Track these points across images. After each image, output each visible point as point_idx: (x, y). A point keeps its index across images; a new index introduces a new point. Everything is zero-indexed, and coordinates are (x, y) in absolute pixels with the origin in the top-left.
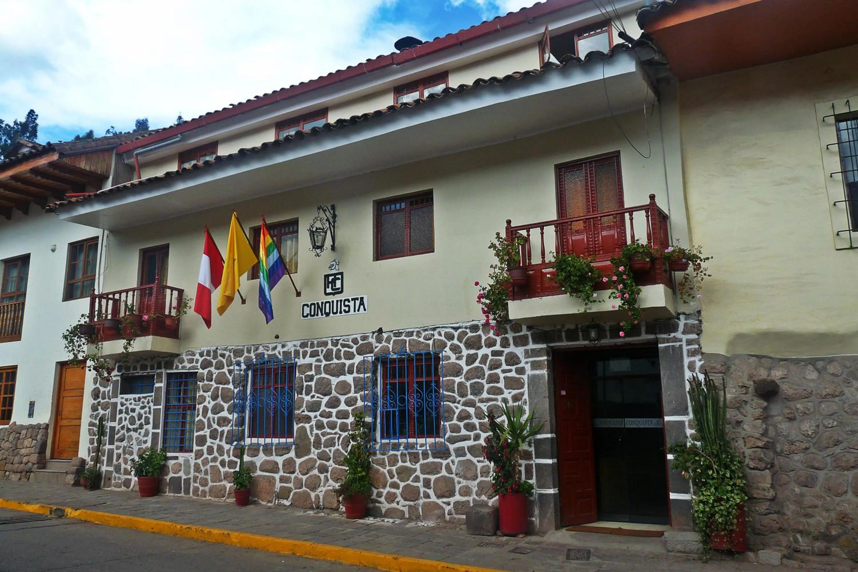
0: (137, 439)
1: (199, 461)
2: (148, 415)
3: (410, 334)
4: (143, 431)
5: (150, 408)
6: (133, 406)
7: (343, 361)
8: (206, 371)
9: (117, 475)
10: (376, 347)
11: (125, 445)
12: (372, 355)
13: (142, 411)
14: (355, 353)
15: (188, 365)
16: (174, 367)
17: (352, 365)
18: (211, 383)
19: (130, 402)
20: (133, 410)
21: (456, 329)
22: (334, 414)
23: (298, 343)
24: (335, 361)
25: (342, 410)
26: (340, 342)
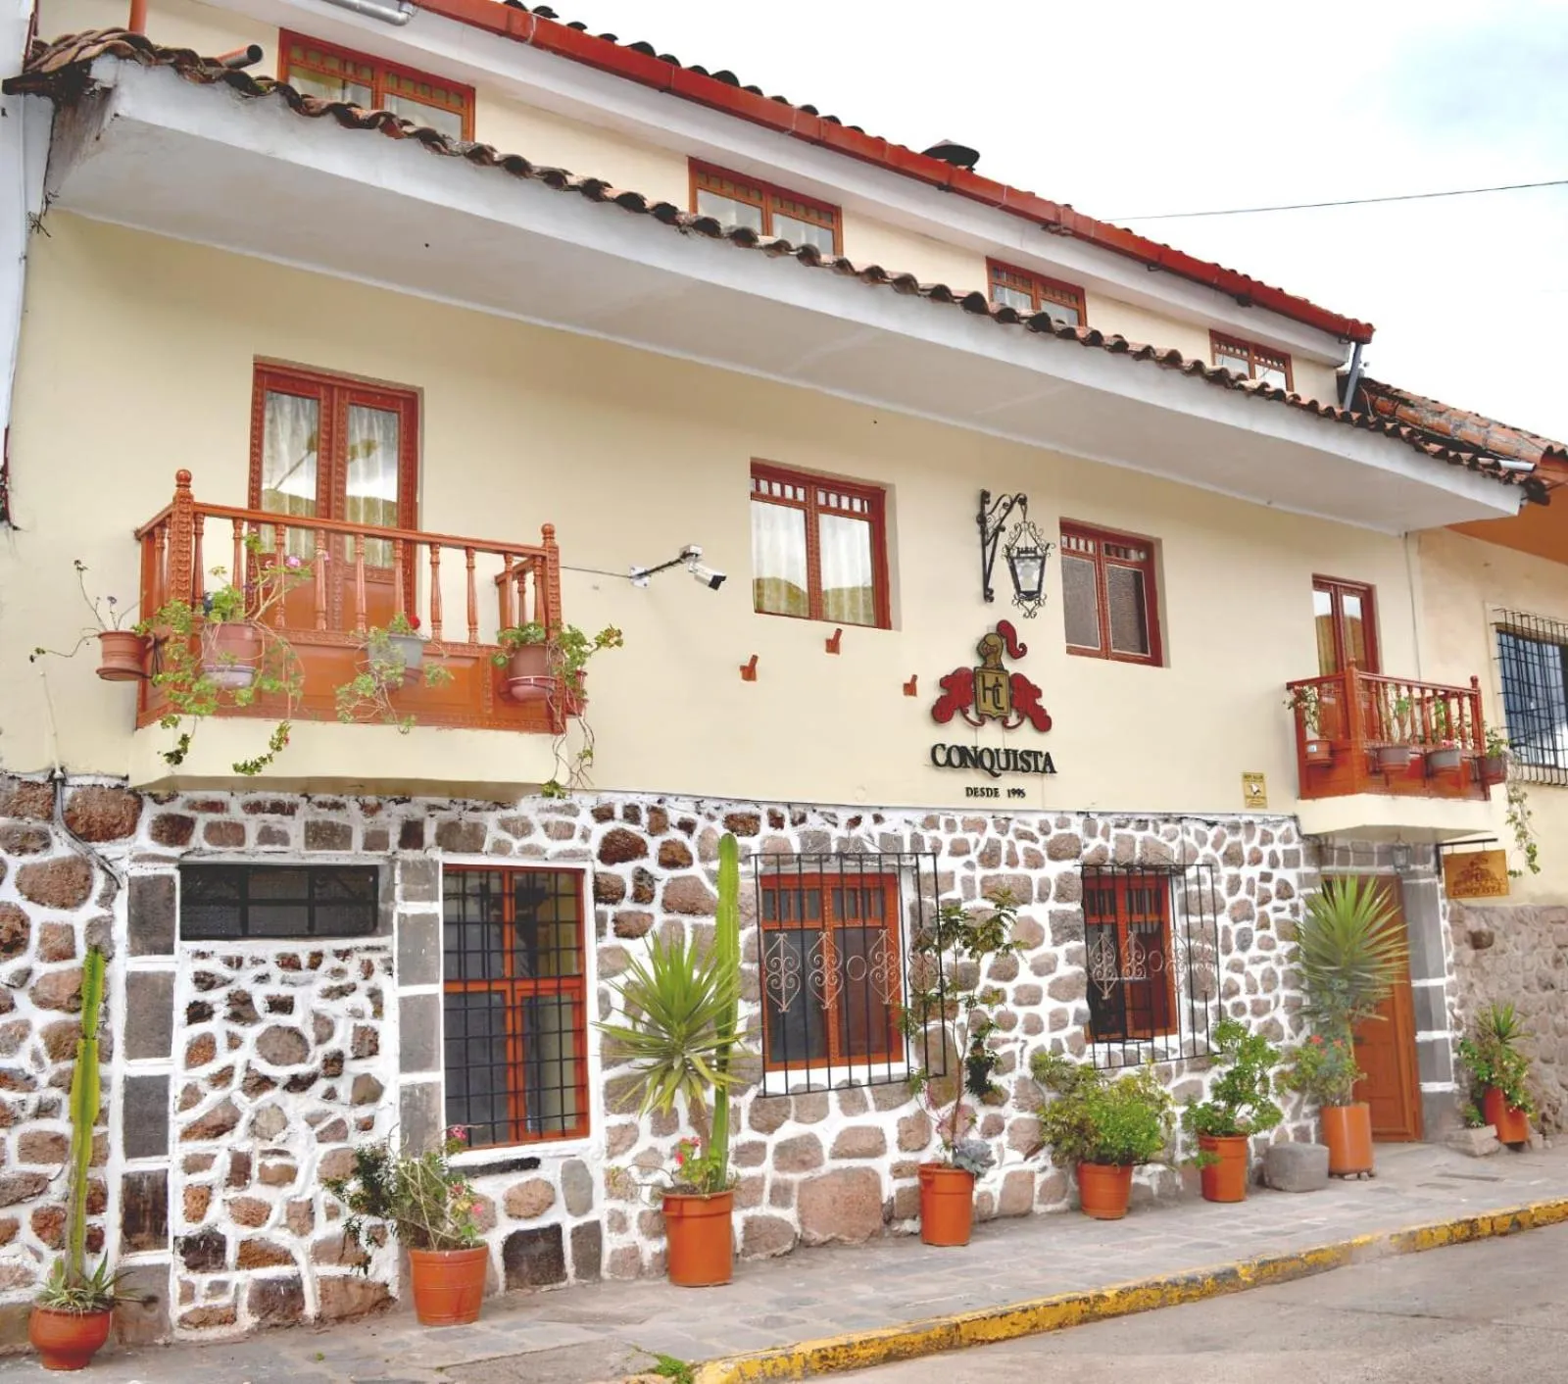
0: (312, 1120)
1: (624, 1161)
2: (368, 1021)
3: (1142, 824)
4: (344, 1087)
5: (375, 995)
6: (276, 989)
7: (1021, 870)
8: (624, 871)
9: (202, 1280)
10: (1086, 846)
11: (244, 1147)
12: (1078, 862)
13: (335, 1008)
14: (1044, 853)
15: (554, 847)
16: (487, 846)
17: (1045, 883)
18: (646, 909)
19: (260, 970)
20: (282, 1005)
21: (1212, 824)
22: (1010, 996)
23: (918, 818)
24: (1004, 869)
25: (1025, 987)
26: (1013, 825)
